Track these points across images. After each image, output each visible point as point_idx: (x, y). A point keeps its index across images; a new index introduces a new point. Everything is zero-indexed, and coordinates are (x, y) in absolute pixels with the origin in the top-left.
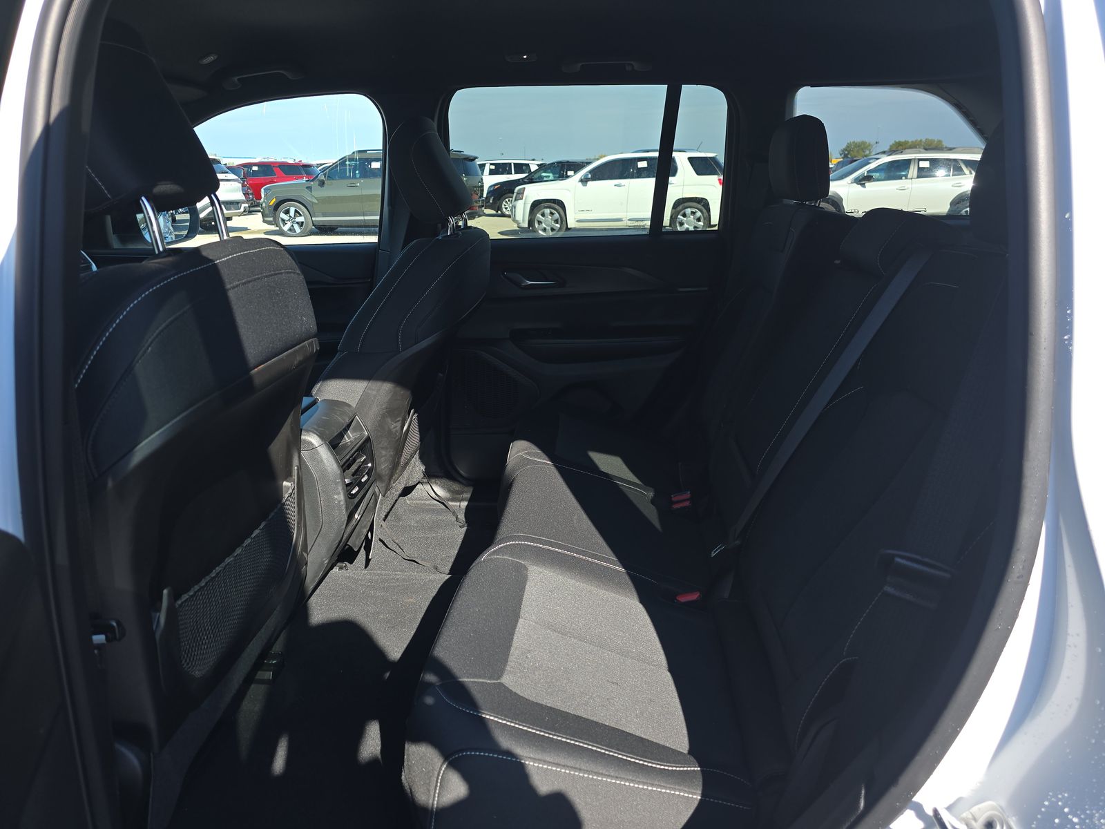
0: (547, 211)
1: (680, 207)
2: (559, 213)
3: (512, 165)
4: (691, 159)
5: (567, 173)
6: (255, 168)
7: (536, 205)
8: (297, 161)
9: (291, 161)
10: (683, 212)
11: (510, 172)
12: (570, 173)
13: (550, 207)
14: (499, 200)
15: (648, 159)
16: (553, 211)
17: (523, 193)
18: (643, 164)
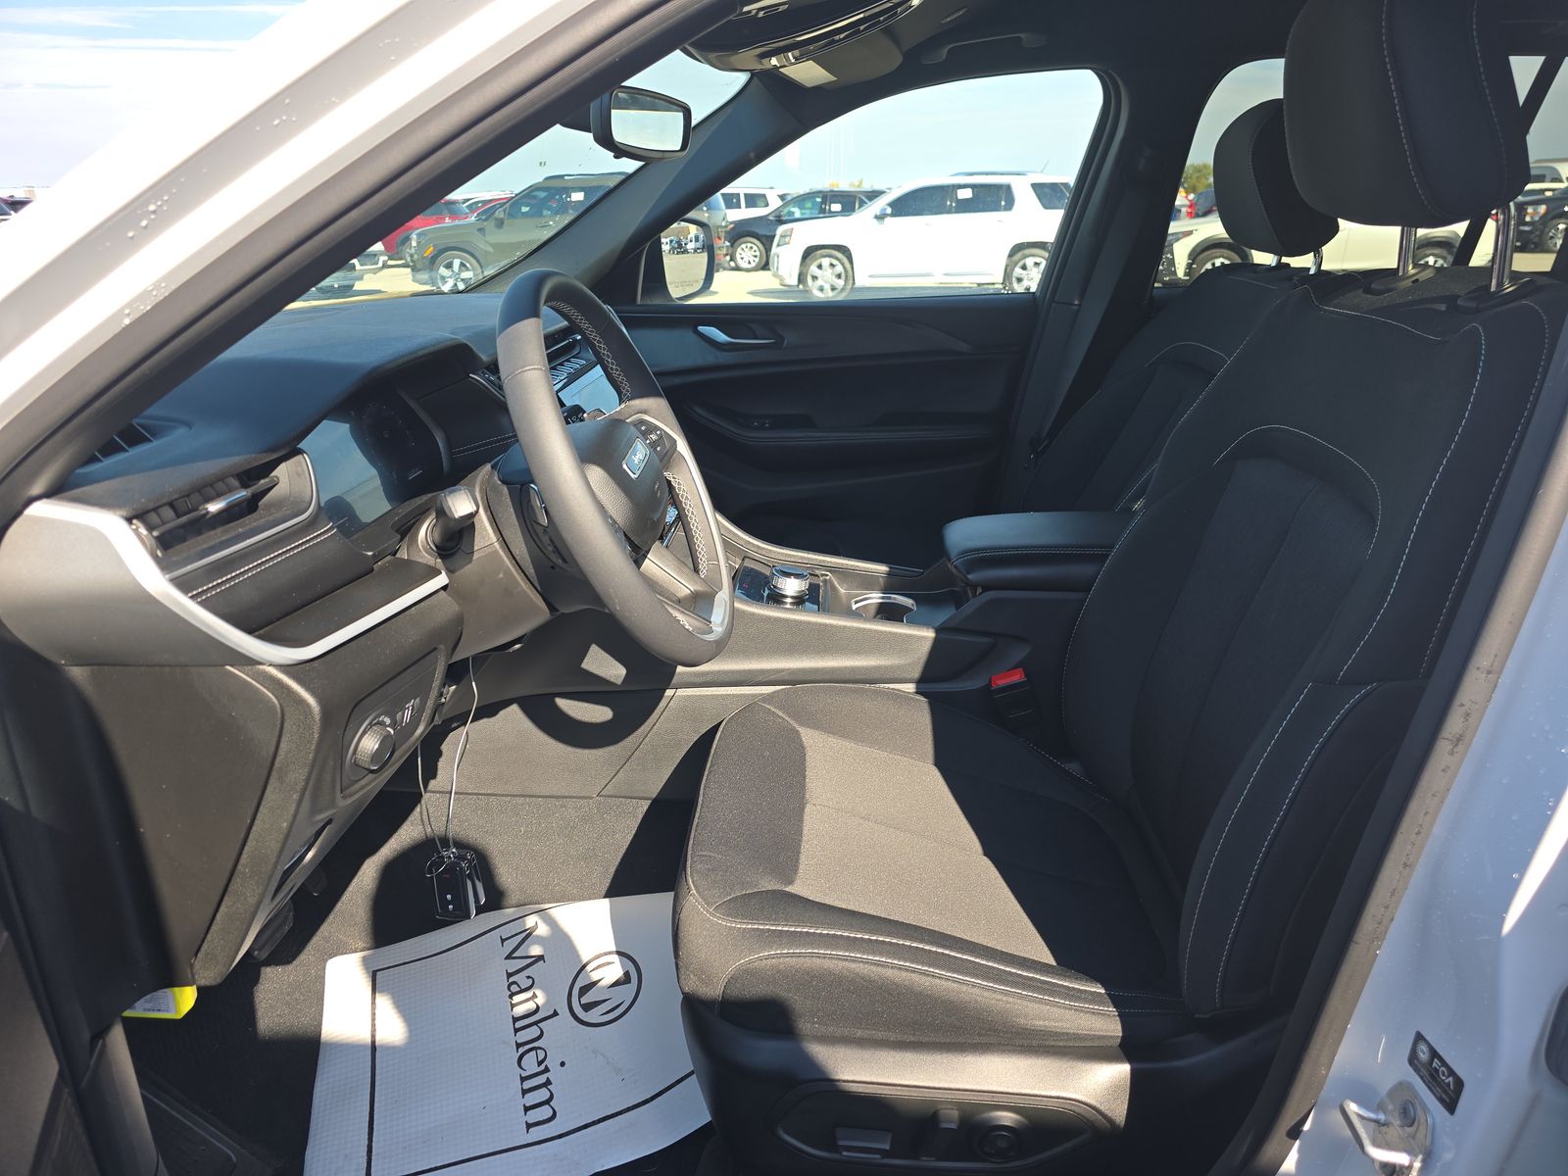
0: (826, 262)
1: (1018, 256)
2: (843, 264)
3: (742, 195)
4: (1037, 187)
5: (830, 208)
7: (809, 253)
11: (738, 206)
12: (836, 207)
13: (830, 256)
14: (732, 246)
15: (973, 187)
16: (835, 262)
17: (790, 236)
18: (965, 194)
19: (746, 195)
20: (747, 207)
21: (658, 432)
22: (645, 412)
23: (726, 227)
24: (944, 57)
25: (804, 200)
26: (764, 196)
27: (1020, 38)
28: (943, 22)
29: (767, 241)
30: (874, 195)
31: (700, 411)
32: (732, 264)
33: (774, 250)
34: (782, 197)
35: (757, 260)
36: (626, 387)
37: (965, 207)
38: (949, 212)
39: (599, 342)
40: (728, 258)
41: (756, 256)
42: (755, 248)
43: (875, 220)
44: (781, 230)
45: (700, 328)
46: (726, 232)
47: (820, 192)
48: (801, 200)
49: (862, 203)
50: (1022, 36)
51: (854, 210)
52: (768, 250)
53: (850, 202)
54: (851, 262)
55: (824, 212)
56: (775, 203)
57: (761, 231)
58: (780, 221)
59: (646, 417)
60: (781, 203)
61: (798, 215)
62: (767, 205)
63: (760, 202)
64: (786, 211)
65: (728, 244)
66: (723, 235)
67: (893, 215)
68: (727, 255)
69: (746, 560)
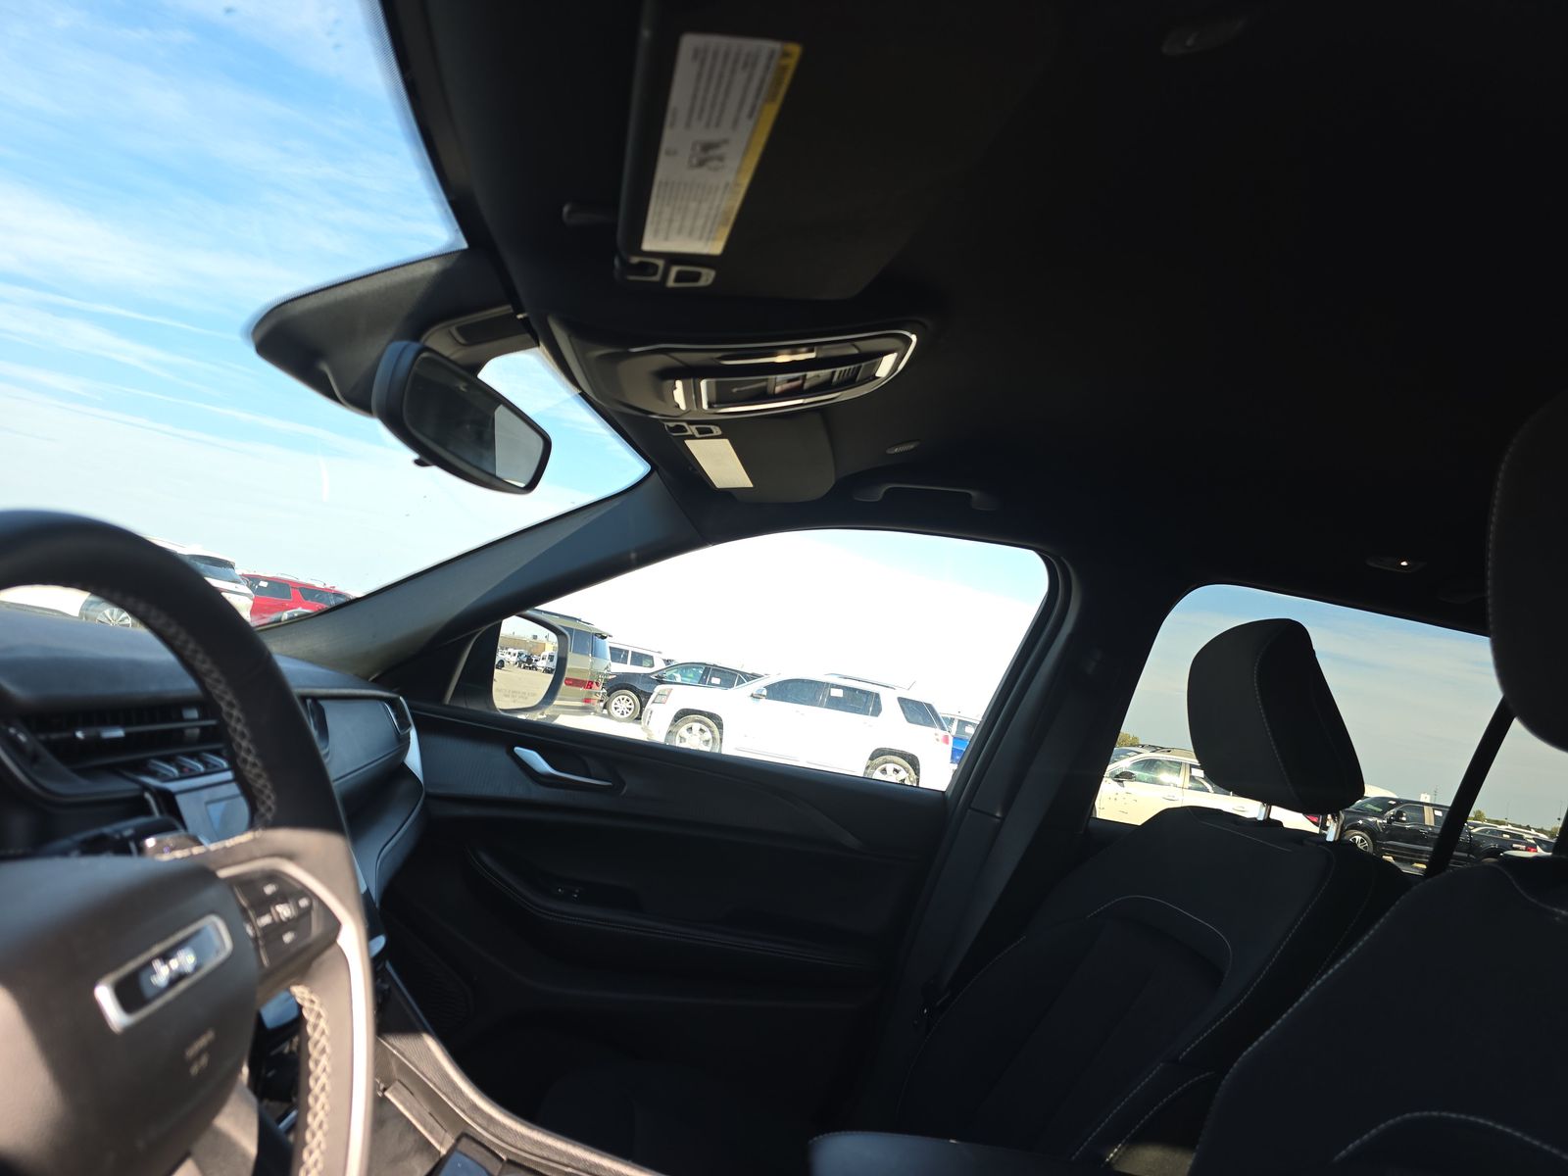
0: (696, 726)
1: (881, 759)
2: (712, 732)
3: (630, 653)
4: (902, 700)
5: (710, 679)
6: (264, 584)
7: (683, 714)
8: (328, 586)
9: (319, 585)
10: (883, 766)
11: (625, 661)
12: (716, 681)
13: (700, 722)
14: (609, 695)
15: (845, 688)
16: (704, 727)
17: (668, 696)
18: (837, 693)
19: (633, 652)
20: (631, 664)
21: (304, 903)
22: (290, 857)
23: (607, 675)
24: (879, 499)
25: (686, 668)
26: (651, 658)
27: (970, 495)
28: (889, 452)
29: (643, 697)
30: (754, 677)
31: (486, 858)
32: (605, 711)
33: (649, 706)
34: (667, 662)
35: (630, 712)
36: (270, 801)
37: (835, 704)
38: (821, 706)
39: (230, 705)
40: (602, 704)
41: (630, 709)
42: (631, 701)
43: (750, 698)
44: (659, 688)
45: (517, 749)
46: (605, 680)
47: (705, 664)
48: (685, 667)
49: (741, 682)
50: (973, 493)
51: (731, 686)
52: (642, 706)
53: (730, 678)
54: (721, 734)
55: (703, 681)
56: (659, 665)
57: (639, 687)
58: (660, 681)
59: (292, 869)
60: (664, 666)
61: (679, 680)
62: (652, 666)
63: (646, 662)
64: (668, 674)
65: (605, 691)
66: (601, 682)
67: (768, 697)
68: (601, 701)
69: (464, 1141)
